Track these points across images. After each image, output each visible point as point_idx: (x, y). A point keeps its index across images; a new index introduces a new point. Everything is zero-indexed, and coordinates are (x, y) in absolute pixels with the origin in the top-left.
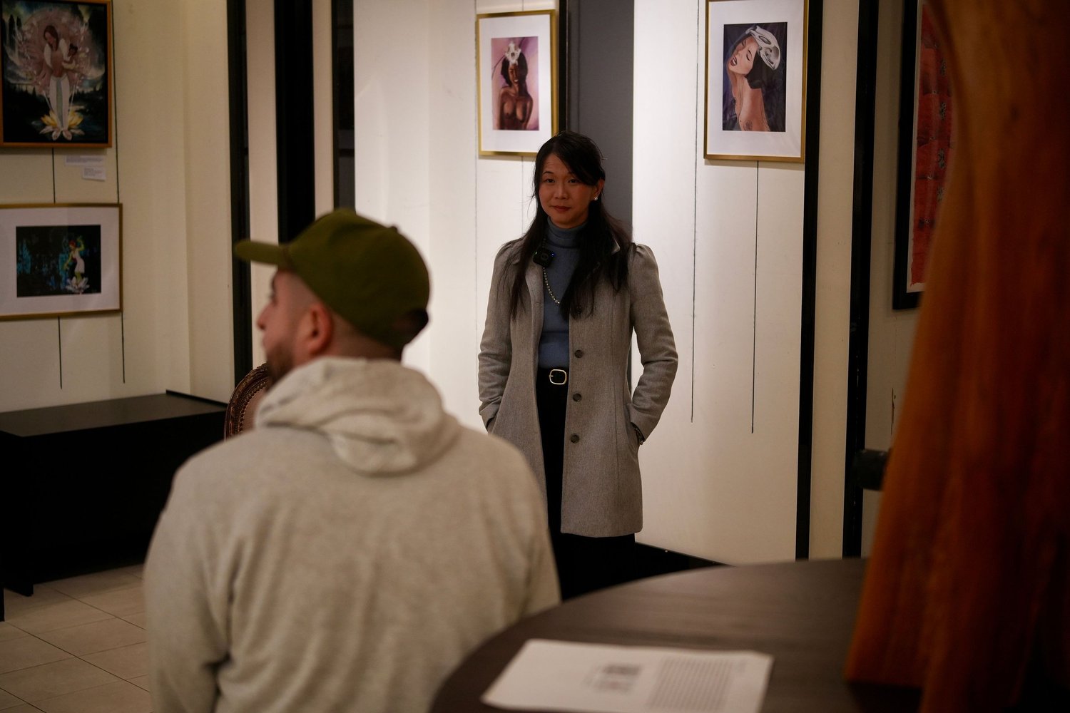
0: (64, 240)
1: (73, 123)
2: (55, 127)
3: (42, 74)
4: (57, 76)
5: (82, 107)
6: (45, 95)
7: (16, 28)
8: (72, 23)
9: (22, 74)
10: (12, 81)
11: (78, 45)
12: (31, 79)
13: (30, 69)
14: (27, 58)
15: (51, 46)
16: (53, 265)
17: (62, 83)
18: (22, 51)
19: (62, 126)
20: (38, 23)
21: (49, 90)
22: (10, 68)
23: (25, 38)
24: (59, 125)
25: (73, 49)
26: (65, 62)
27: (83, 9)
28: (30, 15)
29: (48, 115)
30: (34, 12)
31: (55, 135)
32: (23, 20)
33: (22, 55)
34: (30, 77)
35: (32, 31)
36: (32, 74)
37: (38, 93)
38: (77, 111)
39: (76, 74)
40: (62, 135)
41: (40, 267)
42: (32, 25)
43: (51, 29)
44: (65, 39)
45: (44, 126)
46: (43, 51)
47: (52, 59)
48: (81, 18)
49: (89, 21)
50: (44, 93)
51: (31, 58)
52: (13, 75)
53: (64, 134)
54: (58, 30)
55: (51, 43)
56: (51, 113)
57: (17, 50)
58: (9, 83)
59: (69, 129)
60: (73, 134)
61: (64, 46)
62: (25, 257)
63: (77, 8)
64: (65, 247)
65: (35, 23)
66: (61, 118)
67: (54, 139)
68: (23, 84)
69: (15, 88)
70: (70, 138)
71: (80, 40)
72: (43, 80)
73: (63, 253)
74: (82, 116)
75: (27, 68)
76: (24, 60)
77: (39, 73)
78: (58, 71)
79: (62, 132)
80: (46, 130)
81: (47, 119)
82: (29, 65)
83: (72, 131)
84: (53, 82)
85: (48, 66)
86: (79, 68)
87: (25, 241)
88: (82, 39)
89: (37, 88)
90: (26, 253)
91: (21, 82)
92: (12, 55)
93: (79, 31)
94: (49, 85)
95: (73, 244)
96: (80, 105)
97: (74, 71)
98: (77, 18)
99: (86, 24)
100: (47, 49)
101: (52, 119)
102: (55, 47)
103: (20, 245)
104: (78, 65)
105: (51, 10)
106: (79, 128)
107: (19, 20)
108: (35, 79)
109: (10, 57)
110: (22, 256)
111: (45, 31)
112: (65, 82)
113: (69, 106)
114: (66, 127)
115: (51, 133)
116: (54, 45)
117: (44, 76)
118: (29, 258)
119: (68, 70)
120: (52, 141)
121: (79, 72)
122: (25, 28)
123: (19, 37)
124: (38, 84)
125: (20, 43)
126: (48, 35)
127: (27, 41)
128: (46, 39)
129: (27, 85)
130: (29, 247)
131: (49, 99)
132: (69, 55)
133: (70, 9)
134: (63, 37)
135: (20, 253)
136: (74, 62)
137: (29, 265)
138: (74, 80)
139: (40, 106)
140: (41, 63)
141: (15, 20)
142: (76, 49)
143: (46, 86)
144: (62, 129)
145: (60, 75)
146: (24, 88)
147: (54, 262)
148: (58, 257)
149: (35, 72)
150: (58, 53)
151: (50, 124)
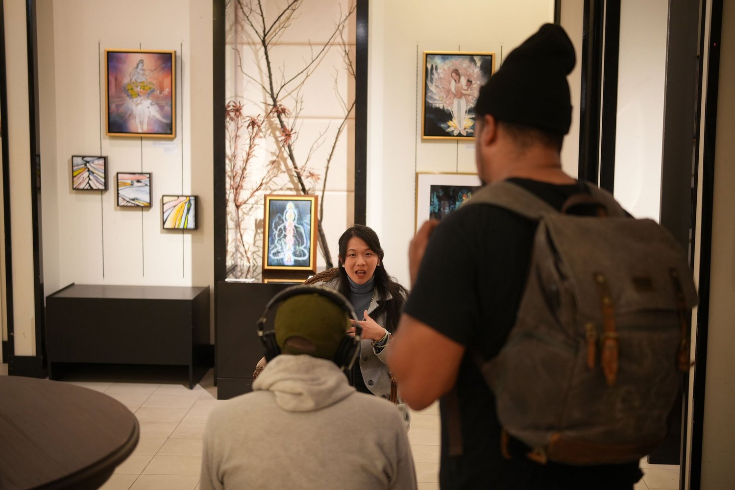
0: (460, 194)
1: (467, 125)
2: (455, 128)
3: (449, 96)
4: (458, 98)
5: (474, 116)
6: (450, 110)
7: (434, 71)
8: (469, 67)
9: (436, 97)
10: (430, 101)
11: (472, 80)
12: (442, 100)
13: (442, 94)
14: (440, 88)
15: (455, 81)
16: (452, 208)
17: (461, 102)
18: (437, 84)
19: (460, 127)
20: (448, 68)
21: (453, 107)
22: (429, 94)
23: (439, 77)
24: (458, 126)
25: (469, 82)
26: (464, 90)
27: (476, 58)
28: (443, 64)
29: (452, 120)
30: (446, 61)
31: (456, 133)
32: (438, 67)
33: (437, 86)
34: (442, 99)
35: (444, 73)
36: (443, 97)
37: (446, 108)
38: (470, 119)
39: (471, 97)
40: (460, 133)
41: (444, 209)
42: (444, 69)
43: (456, 72)
44: (465, 77)
45: (449, 127)
46: (450, 84)
47: (456, 88)
48: (475, 64)
49: (481, 65)
50: (449, 108)
51: (443, 88)
52: (431, 98)
53: (461, 132)
54: (460, 72)
55: (456, 79)
56: (453, 119)
57: (434, 84)
58: (429, 103)
59: (465, 129)
60: (467, 132)
61: (463, 81)
62: (435, 202)
63: (473, 58)
64: (460, 198)
65: (446, 67)
66: (460, 122)
67: (455, 135)
68: (436, 103)
69: (432, 105)
70: (465, 134)
71: (474, 77)
72: (450, 101)
73: (459, 202)
74: (473, 121)
75: (440, 94)
76: (438, 89)
77: (447, 97)
78: (459, 95)
79: (460, 131)
80: (449, 130)
81: (450, 123)
82: (441, 92)
83: (467, 130)
84: (456, 101)
85: (453, 93)
86: (472, 93)
87: (435, 193)
88: (475, 76)
89: (445, 105)
90: (436, 200)
91: (436, 102)
92: (431, 86)
93: (473, 72)
94: (453, 104)
95: (465, 197)
96: (472, 115)
97: (469, 95)
98: (473, 64)
99: (478, 68)
100: (453, 82)
101: (455, 124)
102: (458, 81)
103: (432, 195)
104: (472, 92)
105: (456, 60)
106: (472, 129)
107: (436, 67)
108: (444, 100)
109: (430, 88)
110: (433, 202)
111: (453, 72)
112: (463, 101)
113: (465, 115)
114: (463, 128)
115: (453, 131)
116: (457, 81)
117: (450, 99)
118: (437, 203)
119: (465, 95)
120: (454, 136)
121: (472, 96)
122: (439, 71)
123: (436, 76)
124: (446, 103)
125: (436, 79)
126: (454, 74)
127: (441, 78)
128: (452, 77)
129: (439, 103)
130: (438, 197)
131: (452, 112)
132: (467, 85)
133: (469, 59)
134: (463, 76)
135: (432, 200)
136: (469, 89)
137: (437, 207)
138: (468, 100)
139: (447, 116)
140: (449, 91)
141: (434, 67)
142: (471, 82)
143: (451, 104)
144: (460, 129)
145: (460, 98)
146: (437, 106)
147: (453, 206)
148: (455, 204)
149: (445, 96)
150: (459, 85)
151: (453, 126)
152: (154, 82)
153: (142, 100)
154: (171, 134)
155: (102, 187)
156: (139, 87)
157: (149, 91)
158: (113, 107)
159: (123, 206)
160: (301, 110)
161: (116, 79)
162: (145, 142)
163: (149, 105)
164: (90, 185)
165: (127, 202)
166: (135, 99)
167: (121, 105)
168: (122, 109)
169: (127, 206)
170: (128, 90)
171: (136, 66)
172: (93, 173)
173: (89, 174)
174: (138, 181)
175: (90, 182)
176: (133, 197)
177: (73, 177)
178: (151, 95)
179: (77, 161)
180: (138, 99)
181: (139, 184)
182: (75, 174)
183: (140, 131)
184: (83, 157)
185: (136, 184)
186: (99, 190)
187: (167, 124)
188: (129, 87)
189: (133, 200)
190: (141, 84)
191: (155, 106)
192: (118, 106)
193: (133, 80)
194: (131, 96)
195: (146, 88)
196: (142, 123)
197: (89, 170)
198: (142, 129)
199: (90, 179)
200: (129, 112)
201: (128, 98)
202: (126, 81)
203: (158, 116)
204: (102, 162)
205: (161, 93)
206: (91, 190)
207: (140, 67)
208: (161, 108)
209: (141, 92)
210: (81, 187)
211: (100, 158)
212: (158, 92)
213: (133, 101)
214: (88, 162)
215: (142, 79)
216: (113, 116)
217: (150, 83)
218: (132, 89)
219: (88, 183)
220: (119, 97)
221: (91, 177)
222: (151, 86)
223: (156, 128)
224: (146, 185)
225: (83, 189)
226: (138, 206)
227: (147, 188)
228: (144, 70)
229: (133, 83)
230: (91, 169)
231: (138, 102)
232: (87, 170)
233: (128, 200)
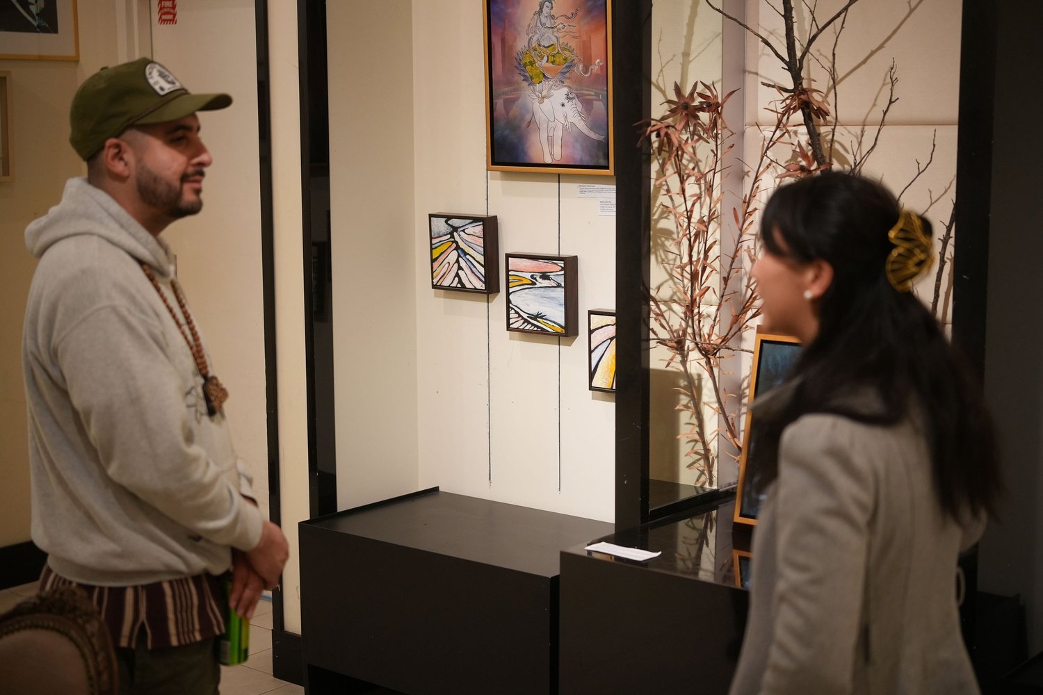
152: (573, 44)
153: (550, 89)
154: (607, 168)
155: (480, 285)
156: (545, 58)
157: (562, 68)
158: (499, 103)
159: (517, 330)
160: (891, 102)
161: (503, 41)
162: (567, 187)
163: (563, 99)
164: (460, 282)
165: (526, 321)
166: (538, 87)
167: (513, 101)
168: (515, 110)
169: (523, 331)
170: (525, 65)
171: (538, 9)
172: (466, 254)
173: (459, 256)
174: (545, 276)
175: (460, 272)
176: (534, 312)
177: (433, 261)
178: (567, 75)
179: (440, 225)
180: (545, 85)
181: (546, 283)
182: (436, 253)
183: (548, 160)
184: (448, 218)
185: (542, 283)
186: (475, 291)
187: (599, 142)
188: (527, 60)
189: (535, 317)
190: (548, 51)
191: (576, 101)
192: (509, 103)
193: (534, 44)
194: (530, 80)
195: (557, 60)
196: (551, 141)
197: (458, 248)
198: (552, 155)
199: (460, 268)
200: (528, 118)
201: (525, 84)
202: (521, 44)
203: (582, 126)
204: (478, 229)
205: (586, 70)
206: (462, 290)
207: (545, 10)
208: (587, 104)
209: (548, 69)
210: (446, 283)
211: (475, 220)
212: (581, 66)
213: (534, 91)
214: (455, 229)
215: (549, 38)
216: (500, 124)
217: (566, 48)
218: (532, 63)
219: (457, 275)
220: (510, 83)
221: (463, 264)
222: (567, 54)
223: (578, 155)
224: (559, 286)
225: (449, 288)
226: (543, 332)
227: (560, 293)
228: (552, 17)
229: (535, 50)
230: (462, 245)
231: (544, 93)
232: (454, 245)
233: (525, 316)
